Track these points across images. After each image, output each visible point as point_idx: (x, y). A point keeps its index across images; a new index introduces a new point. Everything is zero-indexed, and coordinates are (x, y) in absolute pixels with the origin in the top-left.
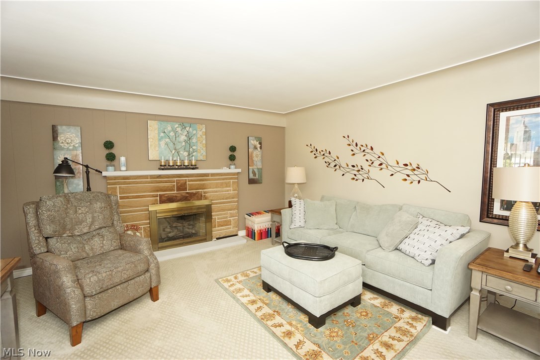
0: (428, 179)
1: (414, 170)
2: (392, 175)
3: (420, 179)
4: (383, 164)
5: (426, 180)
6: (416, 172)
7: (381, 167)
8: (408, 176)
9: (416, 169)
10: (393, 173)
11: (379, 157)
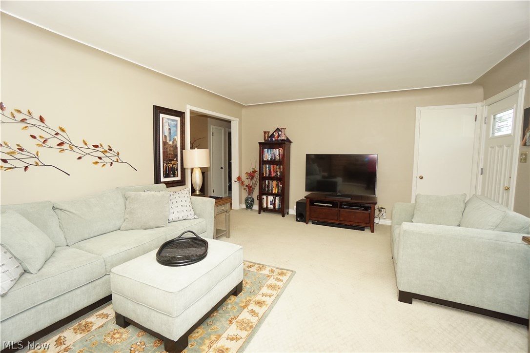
0: (119, 161)
1: (106, 151)
2: (80, 158)
3: (112, 161)
4: (65, 145)
5: (118, 162)
6: (108, 154)
7: (62, 147)
8: (100, 158)
9: (108, 150)
10: (82, 156)
11: (57, 134)
